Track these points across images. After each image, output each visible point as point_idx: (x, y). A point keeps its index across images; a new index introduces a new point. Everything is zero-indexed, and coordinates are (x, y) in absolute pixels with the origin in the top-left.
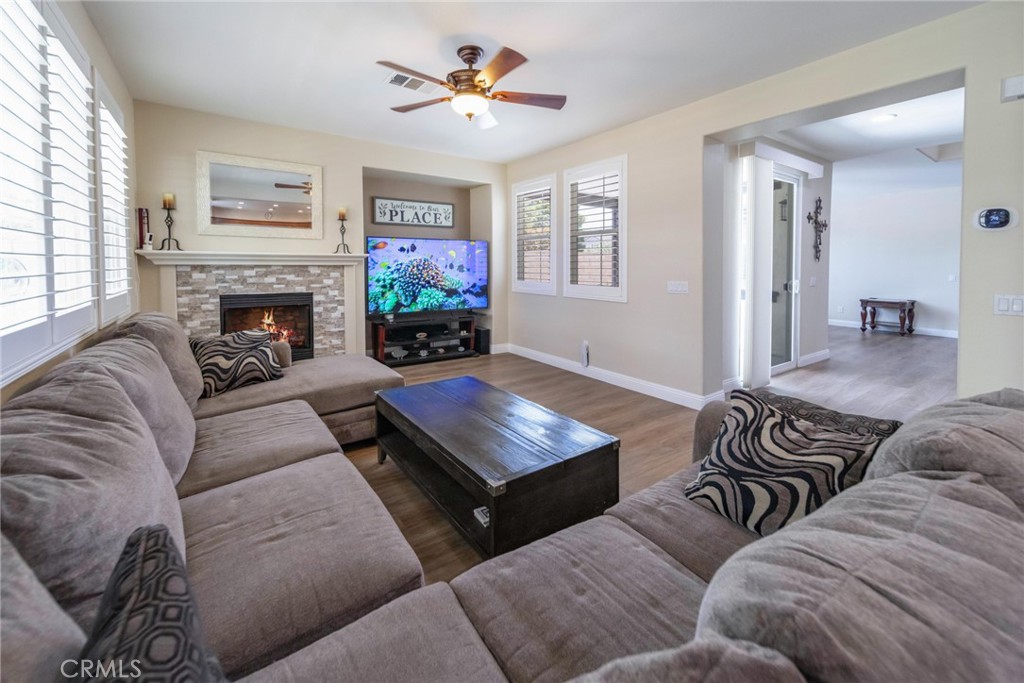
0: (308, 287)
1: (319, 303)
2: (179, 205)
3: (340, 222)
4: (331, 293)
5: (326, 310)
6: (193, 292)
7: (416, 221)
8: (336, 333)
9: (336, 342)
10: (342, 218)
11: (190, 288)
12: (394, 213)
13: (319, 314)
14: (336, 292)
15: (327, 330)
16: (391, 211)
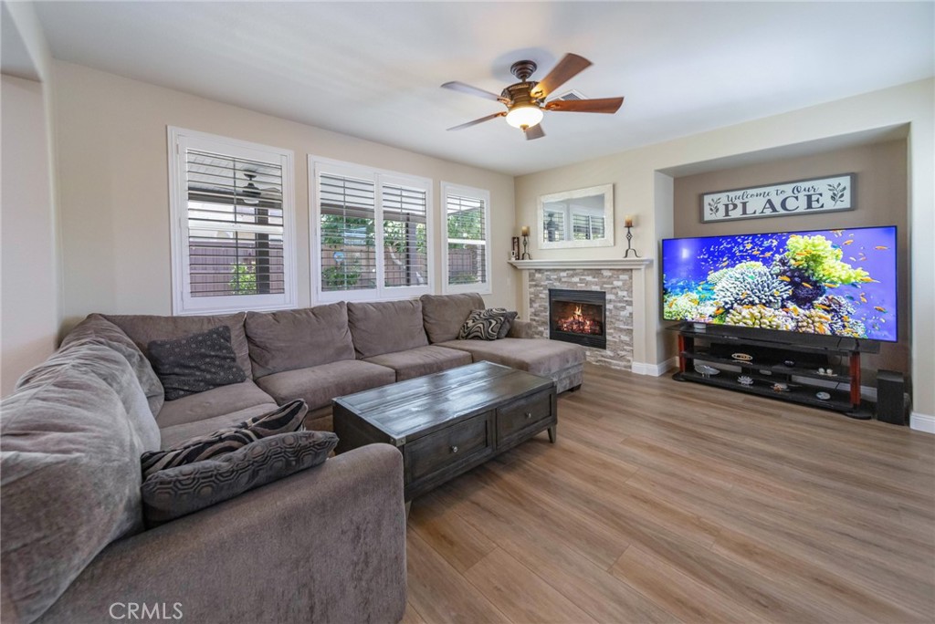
0: (602, 287)
1: (610, 301)
2: (532, 233)
3: (627, 229)
4: (621, 293)
5: (615, 307)
6: (536, 286)
7: (768, 212)
8: (625, 330)
9: (625, 338)
10: (629, 225)
11: (534, 283)
12: (731, 207)
13: (610, 310)
14: (625, 293)
15: (616, 325)
16: (727, 206)
